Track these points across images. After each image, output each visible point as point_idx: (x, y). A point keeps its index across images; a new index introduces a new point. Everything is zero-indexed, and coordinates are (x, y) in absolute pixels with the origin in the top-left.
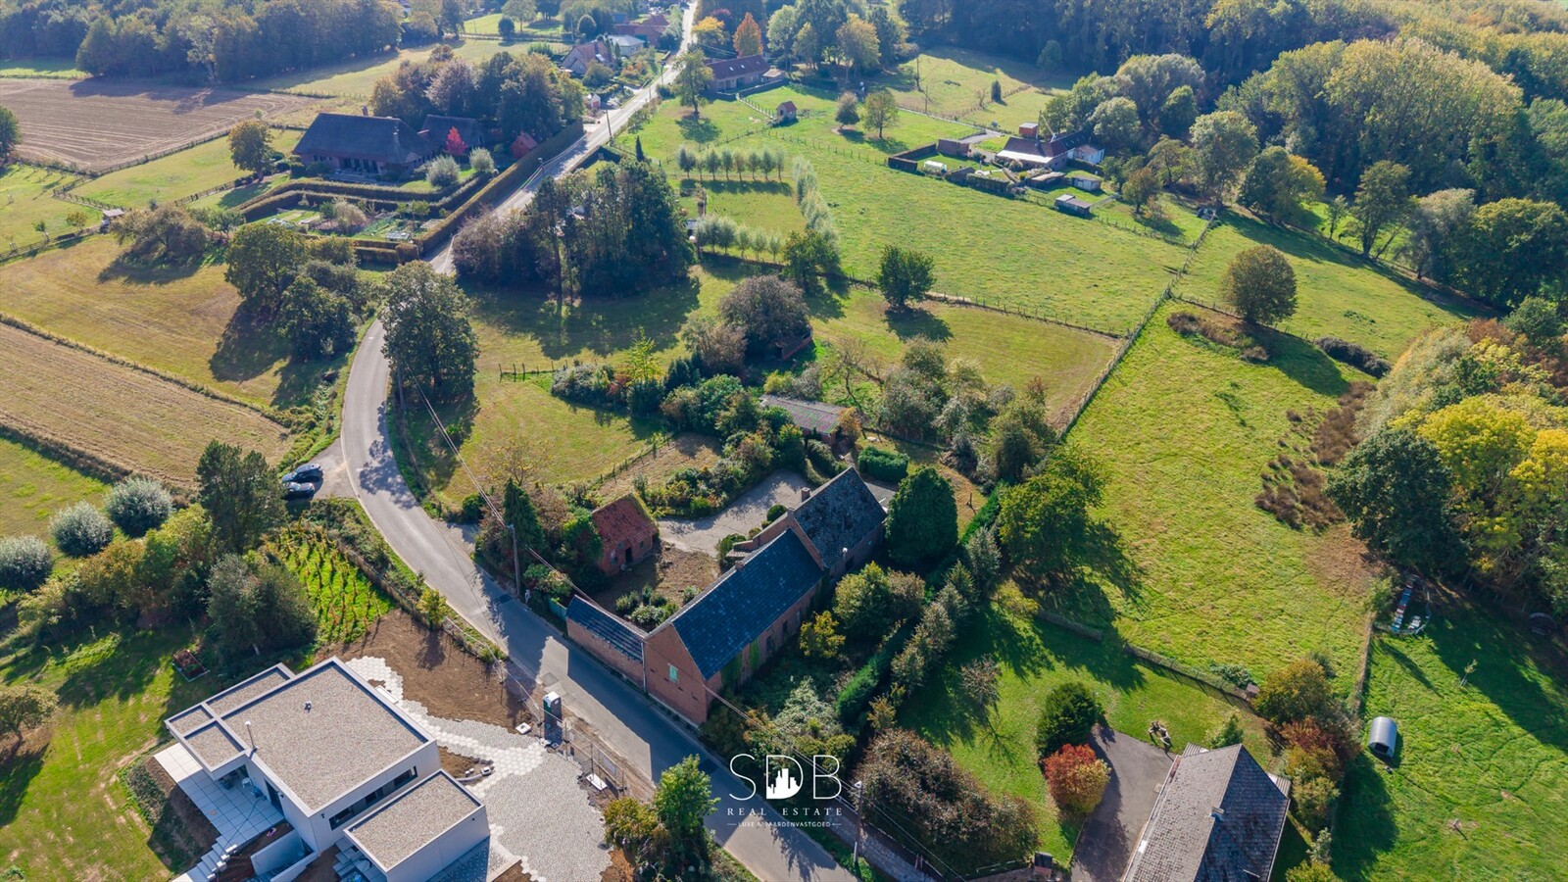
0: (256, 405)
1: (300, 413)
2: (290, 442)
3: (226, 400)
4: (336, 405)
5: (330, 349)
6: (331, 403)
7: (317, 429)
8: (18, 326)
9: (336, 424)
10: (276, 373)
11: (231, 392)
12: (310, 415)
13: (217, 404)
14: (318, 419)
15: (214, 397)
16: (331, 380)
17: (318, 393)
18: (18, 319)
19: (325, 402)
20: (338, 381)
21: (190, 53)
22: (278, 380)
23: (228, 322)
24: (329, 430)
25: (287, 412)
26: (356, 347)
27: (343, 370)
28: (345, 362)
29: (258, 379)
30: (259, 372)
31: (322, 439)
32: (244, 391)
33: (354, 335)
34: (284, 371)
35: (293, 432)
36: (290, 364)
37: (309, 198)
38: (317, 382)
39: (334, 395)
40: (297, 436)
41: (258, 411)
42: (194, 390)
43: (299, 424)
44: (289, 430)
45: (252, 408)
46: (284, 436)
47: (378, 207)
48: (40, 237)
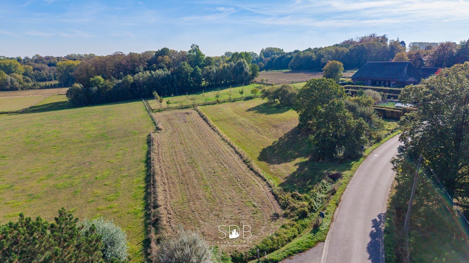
0: (271, 182)
1: (299, 199)
2: (276, 226)
3: (256, 173)
4: (332, 203)
5: (341, 154)
6: (328, 199)
7: (307, 221)
8: (205, 120)
9: (325, 223)
10: (296, 165)
11: (263, 168)
12: (306, 203)
13: (250, 174)
14: (312, 210)
15: (252, 169)
16: (335, 178)
17: (320, 186)
18: (209, 118)
19: (324, 196)
20: (340, 181)
21: (322, 59)
22: (295, 169)
23: (286, 132)
24: (316, 228)
25: (288, 195)
26: (361, 159)
27: (346, 173)
28: (349, 168)
29: (283, 165)
30: (286, 161)
31: (306, 236)
32: (272, 170)
33: (362, 149)
34: (302, 165)
35: (285, 216)
36: (310, 160)
37: (352, 92)
38: (322, 176)
39: (333, 192)
40: (287, 221)
41: (270, 187)
42: (245, 162)
43: (293, 209)
44: (284, 212)
45: (268, 183)
46: (276, 216)
47: (389, 97)
48: (240, 96)
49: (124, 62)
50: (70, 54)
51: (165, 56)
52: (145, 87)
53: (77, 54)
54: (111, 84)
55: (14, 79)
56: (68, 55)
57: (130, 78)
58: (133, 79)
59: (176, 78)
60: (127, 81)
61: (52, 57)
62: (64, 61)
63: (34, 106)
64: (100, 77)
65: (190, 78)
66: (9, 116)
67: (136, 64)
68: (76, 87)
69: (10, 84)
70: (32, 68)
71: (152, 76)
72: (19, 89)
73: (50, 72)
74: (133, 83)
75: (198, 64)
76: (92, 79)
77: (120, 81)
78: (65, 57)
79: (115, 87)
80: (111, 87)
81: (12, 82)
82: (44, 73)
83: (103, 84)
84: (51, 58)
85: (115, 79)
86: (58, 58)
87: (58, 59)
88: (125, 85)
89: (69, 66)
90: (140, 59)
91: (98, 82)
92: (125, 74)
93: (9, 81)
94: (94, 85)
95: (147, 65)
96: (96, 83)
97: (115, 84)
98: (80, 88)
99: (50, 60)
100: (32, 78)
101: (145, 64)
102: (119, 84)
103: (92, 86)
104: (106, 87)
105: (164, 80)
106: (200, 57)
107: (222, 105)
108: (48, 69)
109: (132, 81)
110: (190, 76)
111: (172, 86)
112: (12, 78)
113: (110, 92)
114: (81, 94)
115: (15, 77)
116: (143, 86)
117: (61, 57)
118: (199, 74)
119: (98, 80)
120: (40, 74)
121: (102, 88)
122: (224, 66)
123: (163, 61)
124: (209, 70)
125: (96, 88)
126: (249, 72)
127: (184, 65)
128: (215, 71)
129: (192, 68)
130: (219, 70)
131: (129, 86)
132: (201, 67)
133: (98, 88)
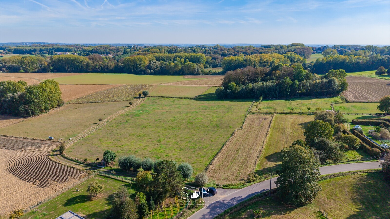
1: (255, 177)
8: (269, 126)
10: (276, 164)
11: (262, 162)
13: (253, 163)
15: (256, 161)
25: (253, 175)
29: (272, 163)
32: (264, 164)
41: (253, 170)
42: (258, 157)
43: (249, 179)
44: (246, 179)
46: (242, 180)
48: (308, 111)
49: (250, 74)
51: (278, 71)
52: (258, 92)
54: (239, 89)
55: (199, 68)
57: (250, 85)
58: (252, 86)
59: (278, 88)
60: (248, 87)
63: (201, 94)
64: (234, 83)
65: (288, 89)
66: (188, 101)
67: (257, 75)
69: (197, 71)
70: (211, 58)
71: (263, 85)
72: (201, 74)
73: (221, 61)
74: (252, 89)
75: (298, 79)
76: (229, 84)
77: (244, 87)
79: (241, 91)
80: (239, 90)
81: (198, 70)
82: (217, 62)
83: (235, 88)
85: (242, 85)
89: (230, 61)
90: (261, 72)
93: (197, 69)
94: (230, 88)
95: (264, 76)
97: (241, 89)
98: (222, 89)
99: (223, 52)
100: (210, 65)
102: (243, 89)
104: (236, 90)
105: (270, 89)
106: (301, 73)
107: (291, 116)
108: (220, 58)
110: (289, 87)
111: (275, 93)
112: (199, 67)
114: (222, 93)
115: (200, 67)
118: (296, 86)
119: (232, 85)
120: (215, 62)
121: (234, 90)
122: (316, 82)
123: (275, 75)
124: (305, 84)
125: (230, 90)
126: (337, 87)
127: (286, 80)
128: (308, 85)
129: (291, 82)
130: (312, 84)
131: (249, 91)
132: (300, 81)
133: (231, 90)
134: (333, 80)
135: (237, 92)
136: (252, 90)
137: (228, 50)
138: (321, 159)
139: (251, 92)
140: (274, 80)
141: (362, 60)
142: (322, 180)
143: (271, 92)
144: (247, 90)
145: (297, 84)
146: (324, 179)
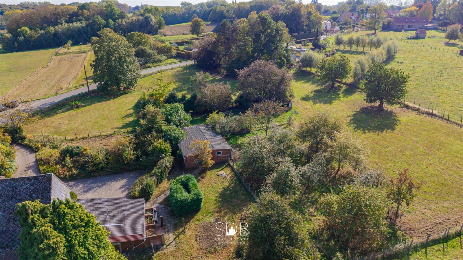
8: (84, 60)
18: (87, 59)
49: (48, 15)
50: (23, 2)
51: (85, 11)
53: (30, 2)
54: (35, 35)
56: (21, 3)
57: (52, 29)
58: (55, 30)
59: (90, 29)
60: (49, 31)
61: (4, 4)
62: (16, 9)
64: (26, 28)
67: (58, 17)
68: (6, 36)
71: (70, 27)
75: (111, 18)
76: (19, 29)
77: (43, 32)
78: (19, 5)
79: (39, 37)
80: (36, 37)
83: (29, 34)
84: (3, 6)
85: (39, 30)
86: (11, 5)
87: (11, 7)
88: (47, 35)
90: (63, 13)
91: (24, 32)
92: (49, 26)
94: (21, 34)
95: (68, 18)
96: (23, 34)
97: (39, 35)
98: (9, 37)
99: (2, 8)
101: (67, 17)
102: (42, 34)
103: (20, 36)
104: (31, 37)
105: (79, 31)
106: (114, 11)
109: (53, 32)
110: (103, 28)
113: (35, 41)
114: (10, 42)
116: (62, 36)
117: (14, 5)
118: (111, 26)
119: (24, 30)
121: (28, 37)
122: (132, 20)
123: (82, 15)
124: (121, 23)
125: (23, 37)
126: (155, 24)
127: (97, 19)
128: (125, 24)
129: (104, 22)
130: (128, 22)
131: (51, 36)
132: (114, 20)
133: (25, 37)
134: (150, 17)
135: (34, 39)
136: (56, 35)
137: (10, 7)
138: (141, 65)
139: (55, 38)
140: (82, 21)
141: (178, 12)
142: (144, 77)
143: (81, 36)
144: (49, 36)
145: (112, 24)
146: (146, 77)
